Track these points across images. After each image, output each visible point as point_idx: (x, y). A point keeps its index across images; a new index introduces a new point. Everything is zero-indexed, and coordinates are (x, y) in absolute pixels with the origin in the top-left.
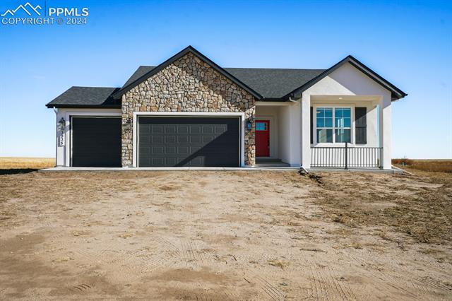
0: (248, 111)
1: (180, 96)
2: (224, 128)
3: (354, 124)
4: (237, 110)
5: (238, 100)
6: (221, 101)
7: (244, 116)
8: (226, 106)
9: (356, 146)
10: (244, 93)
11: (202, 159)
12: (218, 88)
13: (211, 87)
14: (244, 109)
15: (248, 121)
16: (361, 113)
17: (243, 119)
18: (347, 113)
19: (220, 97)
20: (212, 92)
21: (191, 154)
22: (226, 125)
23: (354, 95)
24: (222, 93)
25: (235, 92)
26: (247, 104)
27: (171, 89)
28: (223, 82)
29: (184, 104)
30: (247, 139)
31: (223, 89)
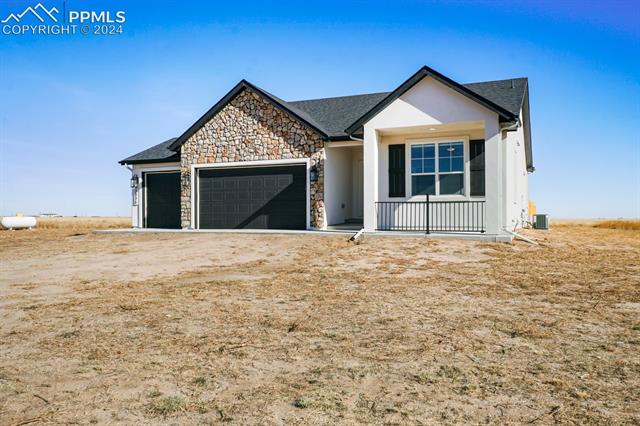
0: (314, 156)
1: (237, 142)
2: (289, 178)
3: (467, 165)
4: (301, 156)
5: (302, 142)
6: (282, 146)
7: (309, 162)
8: (288, 151)
9: (471, 199)
10: (309, 132)
11: (264, 218)
12: (279, 129)
13: (271, 128)
14: (309, 154)
15: (314, 169)
16: (477, 147)
17: (308, 167)
19: (282, 140)
20: (272, 134)
21: (252, 213)
22: (291, 176)
23: (439, 123)
24: (284, 135)
25: (298, 132)
26: (313, 147)
27: (228, 134)
28: (284, 120)
29: (242, 152)
30: (313, 193)
31: (284, 130)
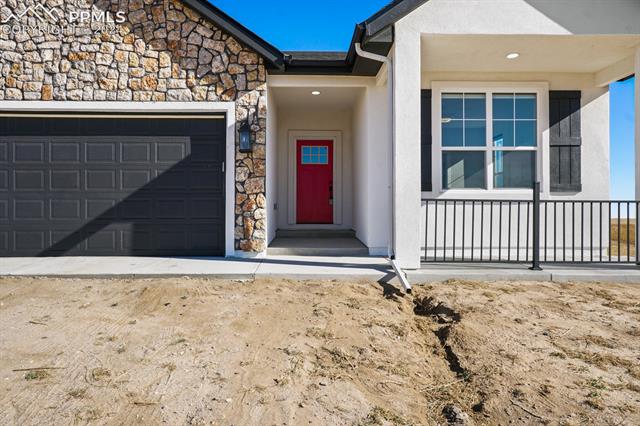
0: (243, 99)
1: (48, 55)
2: (182, 147)
3: (545, 136)
4: (212, 96)
5: (217, 66)
6: (167, 72)
7: (233, 112)
8: (183, 84)
9: (551, 198)
10: (234, 48)
11: (122, 230)
12: (160, 34)
13: (138, 29)
14: (233, 93)
15: (244, 127)
16: (565, 104)
17: (231, 121)
18: (527, 104)
19: (166, 58)
20: (142, 43)
21: (87, 219)
22: (187, 140)
24: (169, 46)
25: (207, 44)
26: (241, 80)
27: (22, 36)
28: (173, 16)
29: (61, 79)
30: (242, 177)
31: (172, 37)
